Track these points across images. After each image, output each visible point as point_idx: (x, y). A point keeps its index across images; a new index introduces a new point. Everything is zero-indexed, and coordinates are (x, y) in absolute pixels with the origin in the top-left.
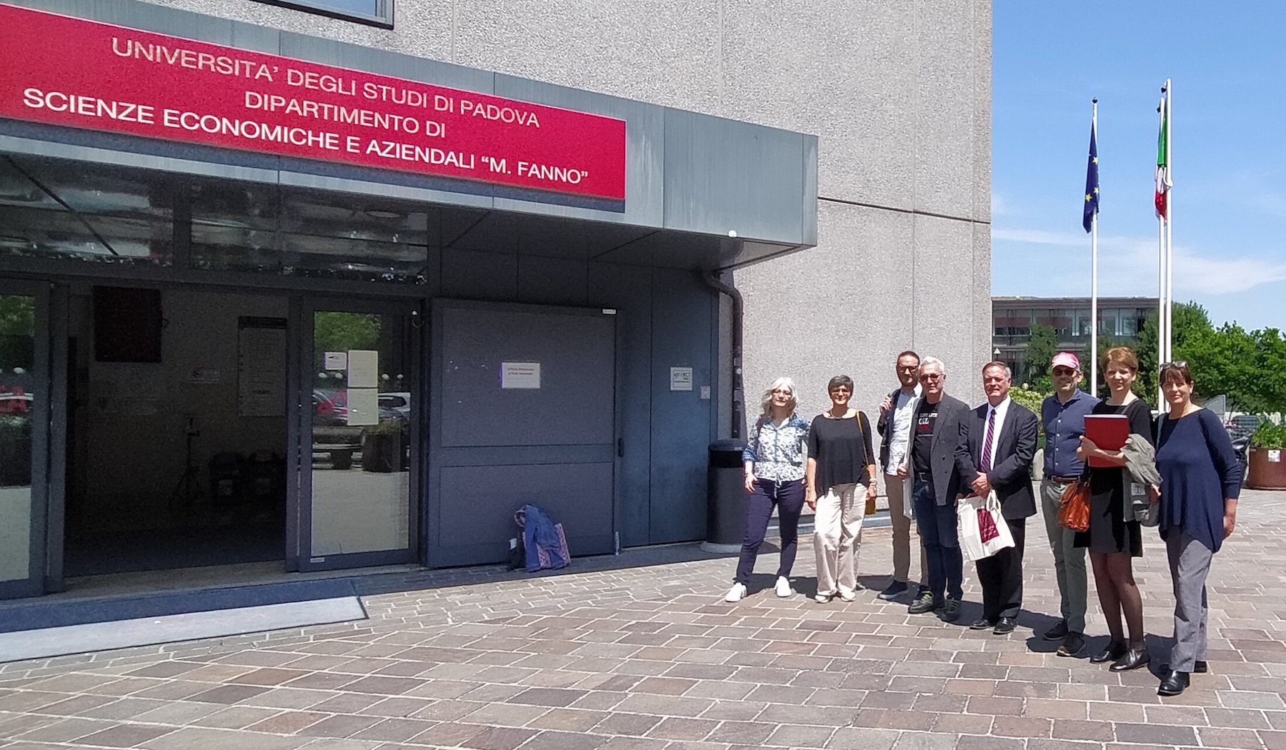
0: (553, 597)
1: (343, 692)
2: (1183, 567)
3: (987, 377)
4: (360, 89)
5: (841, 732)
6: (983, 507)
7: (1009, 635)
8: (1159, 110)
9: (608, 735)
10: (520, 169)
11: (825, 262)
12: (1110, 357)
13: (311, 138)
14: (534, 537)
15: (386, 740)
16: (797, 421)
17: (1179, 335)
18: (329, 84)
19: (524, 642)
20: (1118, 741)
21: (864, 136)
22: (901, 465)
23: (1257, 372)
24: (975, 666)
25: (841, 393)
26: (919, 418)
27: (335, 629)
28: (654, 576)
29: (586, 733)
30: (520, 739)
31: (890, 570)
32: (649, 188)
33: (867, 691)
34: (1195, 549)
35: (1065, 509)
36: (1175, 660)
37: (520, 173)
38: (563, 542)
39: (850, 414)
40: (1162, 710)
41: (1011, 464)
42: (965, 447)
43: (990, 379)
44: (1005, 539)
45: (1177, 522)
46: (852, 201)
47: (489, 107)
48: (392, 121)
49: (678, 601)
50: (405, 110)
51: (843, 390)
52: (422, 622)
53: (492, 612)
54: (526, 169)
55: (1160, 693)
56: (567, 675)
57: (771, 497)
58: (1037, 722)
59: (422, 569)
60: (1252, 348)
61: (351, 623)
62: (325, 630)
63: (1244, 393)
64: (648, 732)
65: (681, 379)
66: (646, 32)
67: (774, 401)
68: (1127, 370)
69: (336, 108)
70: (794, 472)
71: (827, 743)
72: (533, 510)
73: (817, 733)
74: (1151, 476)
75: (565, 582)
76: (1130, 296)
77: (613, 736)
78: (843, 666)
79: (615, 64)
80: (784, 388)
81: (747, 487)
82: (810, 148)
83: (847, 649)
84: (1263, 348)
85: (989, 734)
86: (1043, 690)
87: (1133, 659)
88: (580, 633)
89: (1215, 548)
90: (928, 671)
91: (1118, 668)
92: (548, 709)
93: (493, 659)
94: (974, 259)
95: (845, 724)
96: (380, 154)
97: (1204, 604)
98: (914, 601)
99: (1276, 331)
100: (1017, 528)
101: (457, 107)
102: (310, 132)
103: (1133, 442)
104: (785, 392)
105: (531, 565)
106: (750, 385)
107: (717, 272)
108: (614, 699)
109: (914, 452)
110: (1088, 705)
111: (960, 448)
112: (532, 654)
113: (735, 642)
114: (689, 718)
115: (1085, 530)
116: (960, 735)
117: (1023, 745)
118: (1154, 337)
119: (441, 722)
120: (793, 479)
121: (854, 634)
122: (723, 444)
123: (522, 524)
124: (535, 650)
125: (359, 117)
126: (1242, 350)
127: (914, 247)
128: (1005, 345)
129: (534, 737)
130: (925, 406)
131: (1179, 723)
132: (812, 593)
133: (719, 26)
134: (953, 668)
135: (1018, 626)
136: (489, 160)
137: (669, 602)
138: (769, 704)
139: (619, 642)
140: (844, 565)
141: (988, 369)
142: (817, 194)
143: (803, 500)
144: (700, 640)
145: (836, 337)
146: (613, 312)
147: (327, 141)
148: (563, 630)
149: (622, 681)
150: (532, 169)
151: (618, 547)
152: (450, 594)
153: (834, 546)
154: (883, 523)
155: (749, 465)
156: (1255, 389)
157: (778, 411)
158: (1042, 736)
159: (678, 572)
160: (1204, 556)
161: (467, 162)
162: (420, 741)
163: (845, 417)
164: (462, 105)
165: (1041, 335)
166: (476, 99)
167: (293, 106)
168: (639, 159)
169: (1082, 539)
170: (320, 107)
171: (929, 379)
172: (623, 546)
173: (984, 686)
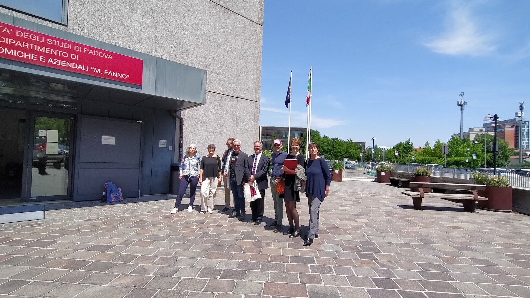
0: (113, 211)
1: (23, 247)
2: (312, 206)
3: (255, 146)
4: (45, 40)
5: (200, 260)
6: (252, 186)
7: (259, 225)
8: (309, 75)
9: (117, 263)
10: (105, 72)
11: (210, 110)
12: (293, 140)
13: (25, 55)
14: (110, 191)
15: (32, 266)
16: (197, 157)
17: (312, 138)
18: (33, 37)
19: (98, 227)
20: (290, 263)
21: (223, 74)
22: (226, 172)
23: (332, 149)
24: (248, 236)
25: (211, 150)
26: (232, 158)
27: (31, 223)
28: (150, 205)
29: (110, 262)
30: (84, 265)
31: (224, 204)
32: (151, 82)
33: (211, 245)
34: (316, 200)
35: (277, 186)
36: (309, 235)
37: (105, 74)
38: (121, 193)
39: (214, 156)
40: (305, 251)
41: (261, 172)
42: (247, 167)
43: (256, 147)
44: (258, 196)
45: (311, 192)
46: (219, 93)
47: (95, 51)
48: (58, 52)
49: (156, 213)
50: (63, 49)
51: (212, 149)
52: (64, 221)
53: (91, 216)
54: (107, 73)
55: (304, 245)
56: (110, 239)
57: (188, 181)
58: (265, 256)
59: (72, 201)
60: (331, 142)
61: (38, 220)
62: (27, 223)
63: (329, 155)
64: (132, 261)
65: (163, 144)
66: (155, 36)
67: (190, 151)
68: (298, 145)
69: (36, 46)
70: (195, 173)
71: (194, 265)
72: (111, 183)
73: (192, 261)
74: (303, 177)
75: (119, 206)
76: (299, 127)
77: (119, 263)
78: (205, 236)
79: (144, 45)
80: (193, 147)
81: (180, 177)
82: (204, 74)
83: (207, 230)
84: (334, 143)
85: (249, 261)
86: (268, 244)
87: (296, 234)
88: (119, 224)
89: (322, 200)
90: (232, 237)
91: (292, 236)
92: (99, 252)
93: (85, 234)
94: (255, 112)
95: (202, 257)
96: (53, 63)
97: (318, 218)
98: (231, 214)
99: (338, 138)
100: (262, 192)
101: (83, 50)
102: (25, 53)
103: (299, 167)
104: (193, 148)
105: (109, 201)
106: (185, 146)
107: (175, 111)
108: (124, 249)
109: (230, 168)
110: (282, 249)
111: (246, 167)
112: (100, 232)
113: (171, 227)
114: (149, 255)
115: (283, 193)
116: (240, 261)
117: (260, 265)
118: (305, 139)
119: (57, 258)
120: (195, 175)
121: (211, 225)
122: (176, 164)
123: (107, 187)
124: (101, 230)
125: (45, 50)
126: (328, 143)
127: (237, 108)
128: (265, 139)
129: (90, 264)
130: (234, 154)
131: (310, 256)
132: (199, 211)
133: (179, 37)
134: (240, 237)
135: (262, 222)
136: (94, 69)
137: (152, 214)
138: (177, 250)
139: (132, 227)
140: (210, 202)
141: (256, 143)
142: (206, 89)
143: (198, 182)
144: (159, 227)
145: (213, 133)
146: (140, 122)
147: (32, 57)
148: (113, 223)
149: (128, 242)
150: (110, 73)
151: (140, 195)
152: (78, 210)
153: (207, 196)
154: (222, 189)
155: (181, 171)
156: (332, 154)
157: (191, 154)
158: (266, 261)
159: (158, 203)
160: (319, 203)
161: (86, 68)
162: (45, 266)
163: (212, 157)
164: (85, 50)
165: (275, 137)
166: (90, 48)
167: (18, 43)
168: (147, 73)
169: (282, 196)
170: (29, 45)
171: (237, 146)
172: (142, 195)
173: (249, 243)
